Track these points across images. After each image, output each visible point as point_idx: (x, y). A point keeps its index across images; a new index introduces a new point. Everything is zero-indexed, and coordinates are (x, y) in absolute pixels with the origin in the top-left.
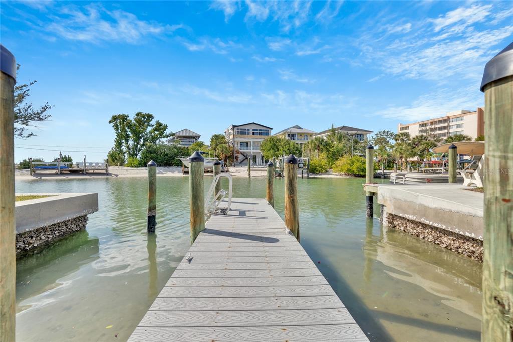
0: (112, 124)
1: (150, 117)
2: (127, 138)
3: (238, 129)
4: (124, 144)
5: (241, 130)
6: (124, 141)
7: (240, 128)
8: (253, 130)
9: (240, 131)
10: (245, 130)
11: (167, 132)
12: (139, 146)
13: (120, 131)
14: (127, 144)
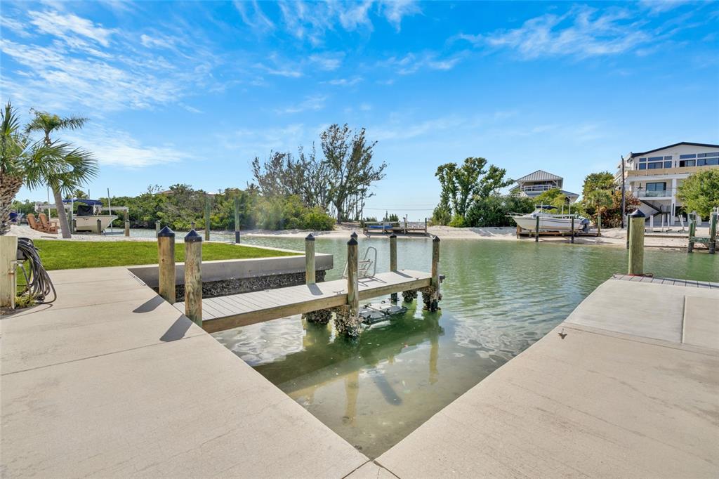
0: (438, 177)
1: (481, 162)
2: (454, 191)
3: (641, 160)
4: (450, 199)
5: (650, 159)
6: (451, 195)
7: (647, 156)
8: (681, 157)
9: (647, 162)
10: (661, 158)
11: (505, 179)
12: (467, 201)
13: (446, 184)
14: (455, 198)
